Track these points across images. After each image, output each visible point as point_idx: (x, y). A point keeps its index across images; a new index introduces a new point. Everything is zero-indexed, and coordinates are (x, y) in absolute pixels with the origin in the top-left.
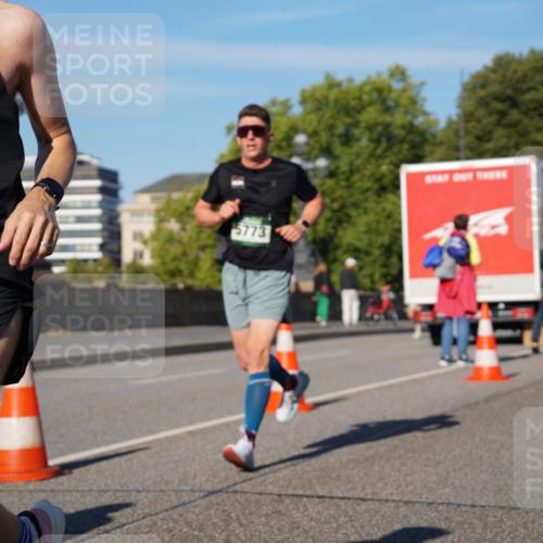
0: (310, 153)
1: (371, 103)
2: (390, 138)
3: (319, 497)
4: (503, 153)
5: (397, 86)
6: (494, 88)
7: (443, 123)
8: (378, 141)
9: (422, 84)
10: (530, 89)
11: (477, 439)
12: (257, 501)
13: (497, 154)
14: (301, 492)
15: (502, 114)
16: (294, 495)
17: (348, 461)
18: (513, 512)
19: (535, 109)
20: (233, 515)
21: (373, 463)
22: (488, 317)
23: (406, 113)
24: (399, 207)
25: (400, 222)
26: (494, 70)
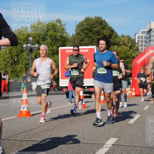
0: (33, 43)
1: (51, 29)
2: (56, 39)
3: (33, 141)
4: (88, 45)
5: (58, 25)
6: (85, 27)
7: (71, 36)
8: (53, 40)
9: (65, 24)
10: (95, 27)
11: (78, 124)
12: (15, 142)
13: (86, 45)
14: (28, 140)
15: (87, 34)
16: (26, 141)
17: (42, 131)
18: (87, 144)
19: (96, 33)
20: (8, 146)
21: (49, 131)
22: (82, 90)
23: (61, 33)
24: (59, 59)
25: (59, 63)
26: (85, 22)
